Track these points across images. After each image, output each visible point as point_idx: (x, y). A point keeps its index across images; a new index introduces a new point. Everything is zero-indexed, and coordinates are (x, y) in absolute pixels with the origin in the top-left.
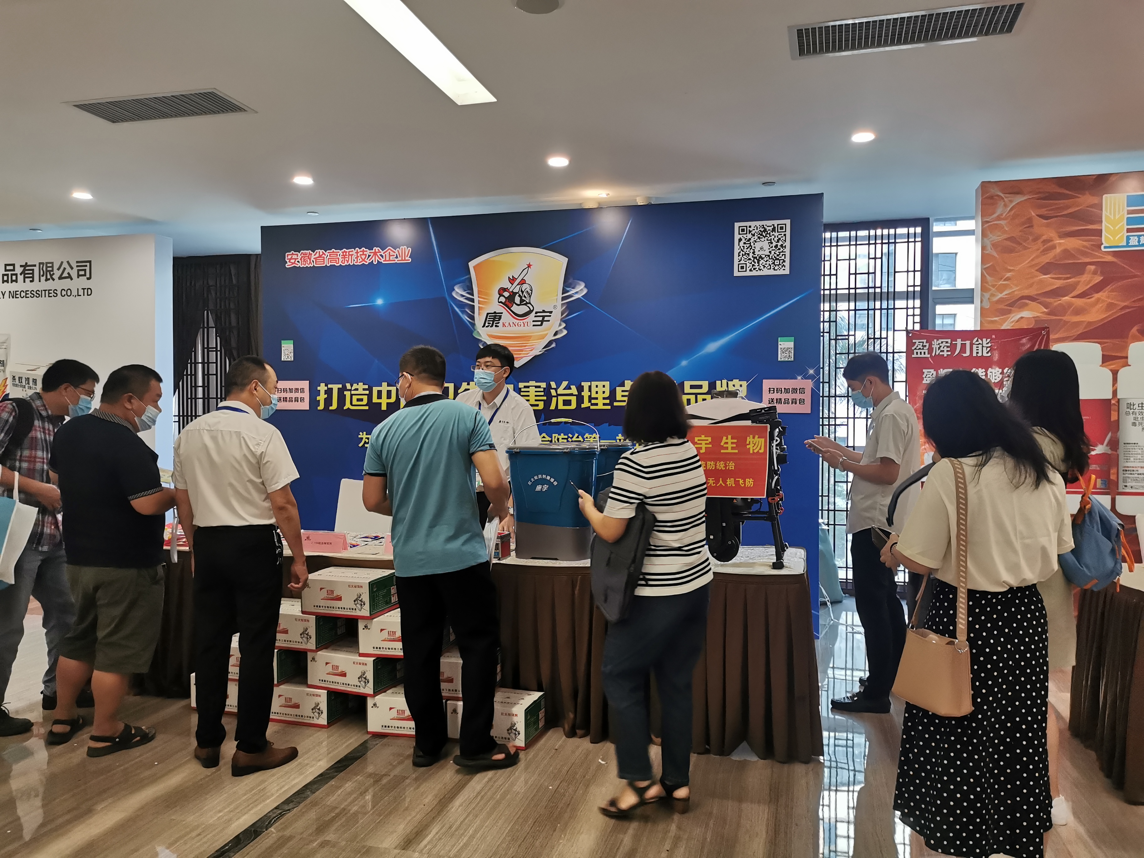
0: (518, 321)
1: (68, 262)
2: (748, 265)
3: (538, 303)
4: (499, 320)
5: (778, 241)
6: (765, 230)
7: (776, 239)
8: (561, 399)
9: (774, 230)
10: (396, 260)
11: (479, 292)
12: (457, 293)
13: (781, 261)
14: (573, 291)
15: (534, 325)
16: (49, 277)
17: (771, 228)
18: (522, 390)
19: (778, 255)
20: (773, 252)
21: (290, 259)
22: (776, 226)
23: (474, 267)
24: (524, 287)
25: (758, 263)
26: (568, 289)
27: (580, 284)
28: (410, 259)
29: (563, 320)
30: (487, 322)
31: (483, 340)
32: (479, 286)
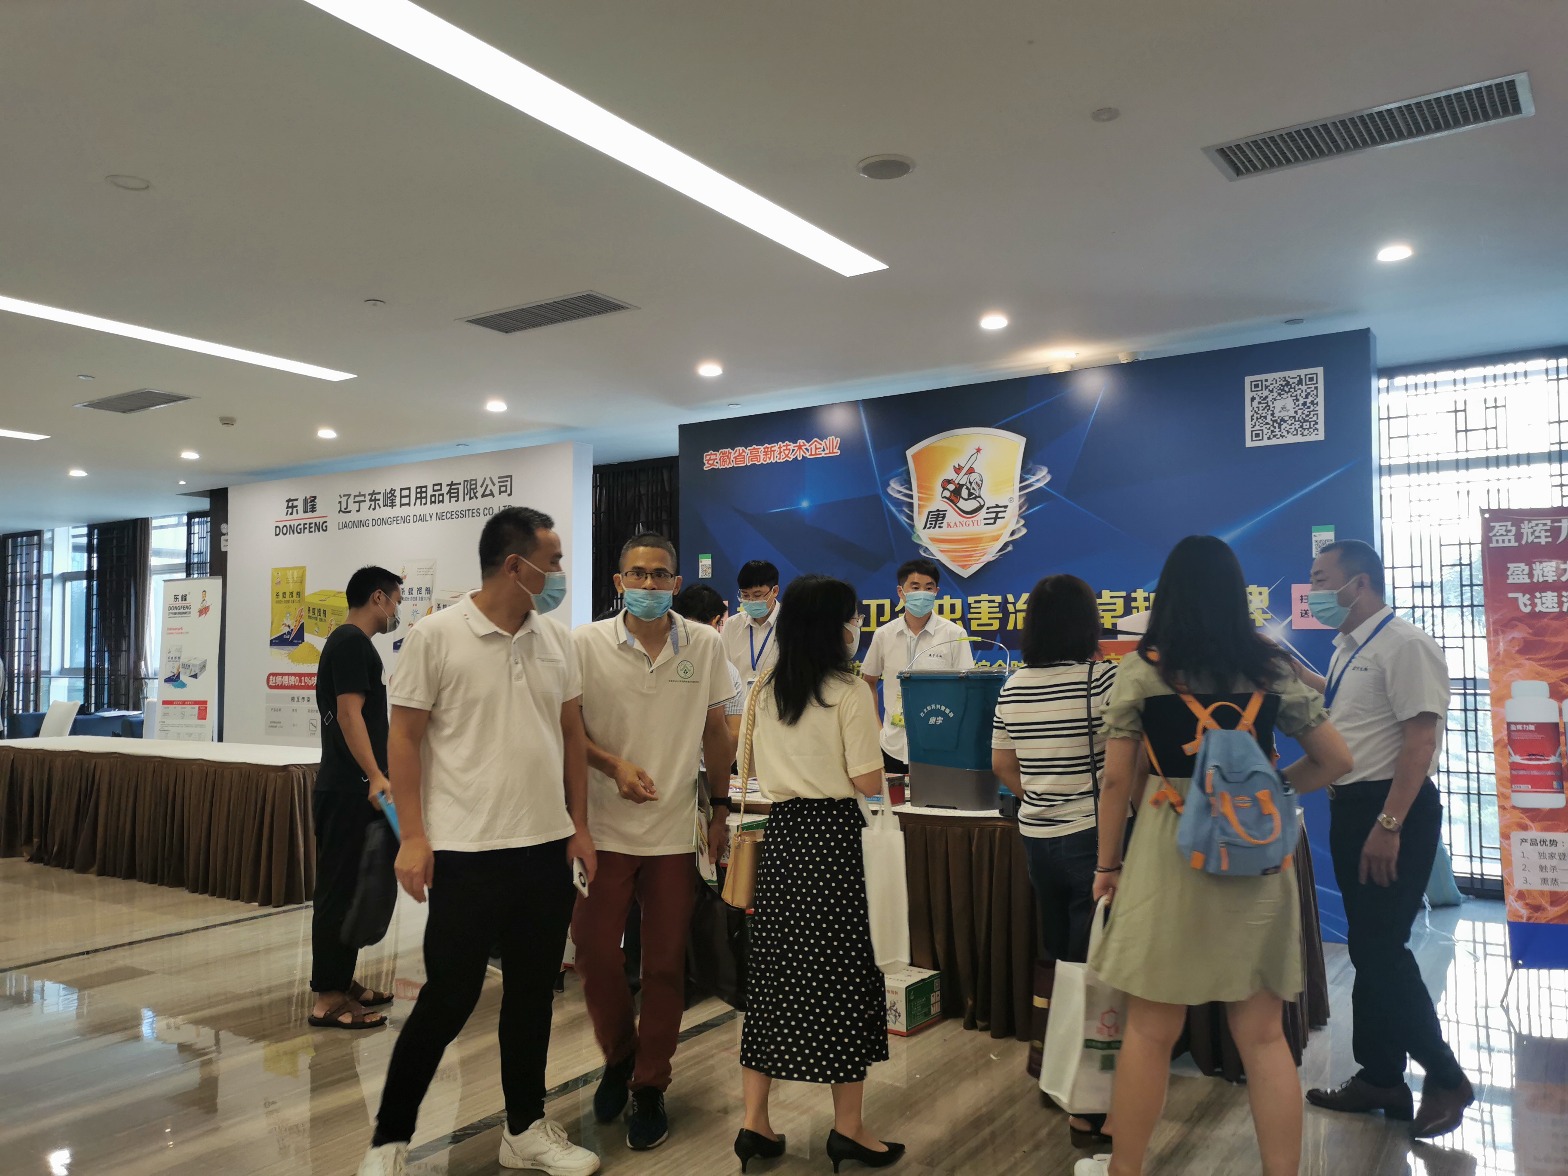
0: (965, 520)
1: (491, 478)
2: (1265, 431)
3: (990, 497)
4: (943, 520)
5: (1307, 397)
6: (1288, 384)
7: (1304, 394)
9: (1300, 382)
10: (823, 453)
11: (920, 487)
12: (893, 488)
13: (1312, 423)
14: (1033, 479)
15: (985, 524)
17: (1296, 381)
18: (973, 605)
19: (1307, 416)
20: (1300, 412)
21: (708, 460)
22: (1303, 377)
23: (914, 456)
24: (973, 477)
25: (1280, 427)
26: (1027, 476)
27: (1041, 470)
28: (839, 451)
29: (1021, 516)
30: (929, 523)
31: (924, 545)
32: (918, 479)
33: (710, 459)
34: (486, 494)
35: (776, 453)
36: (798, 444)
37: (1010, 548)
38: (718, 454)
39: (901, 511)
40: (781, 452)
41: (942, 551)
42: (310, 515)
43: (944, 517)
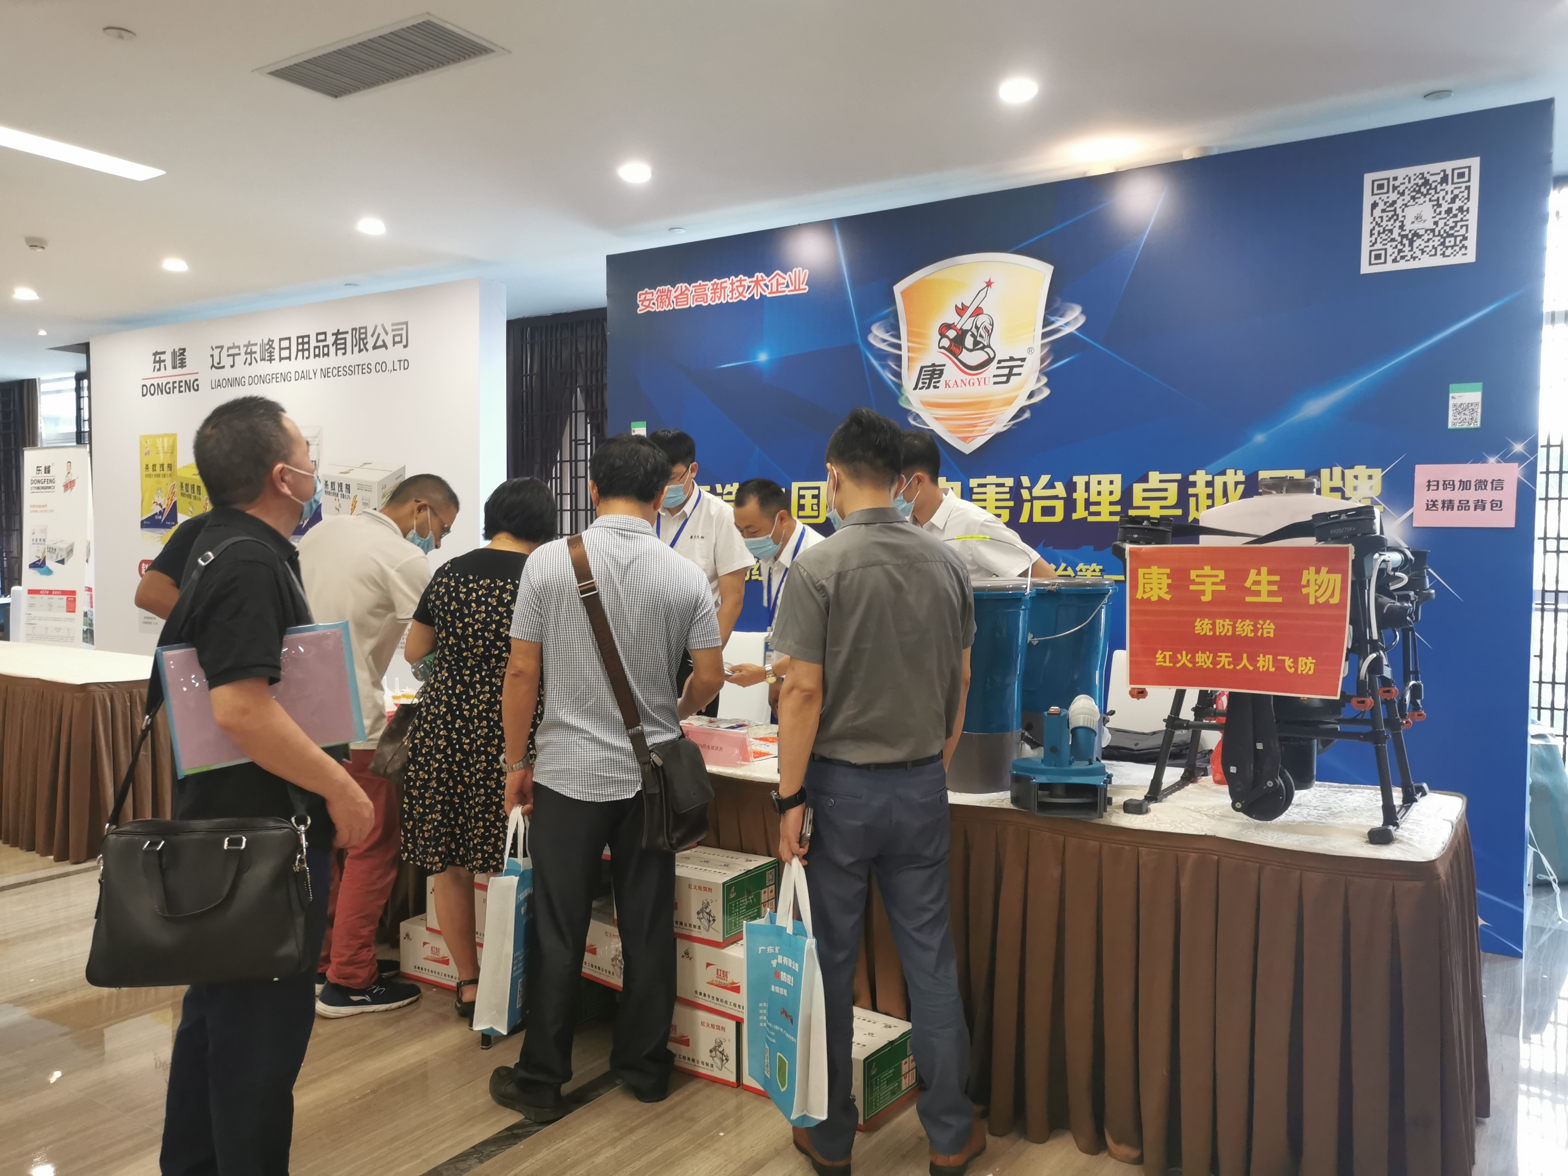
0: (969, 377)
1: (383, 326)
2: (1390, 251)
3: (1002, 347)
4: (940, 377)
5: (1453, 201)
6: (1426, 183)
7: (1449, 197)
8: (1038, 505)
9: (1444, 180)
10: (787, 290)
11: (910, 333)
12: (876, 336)
13: (1459, 239)
14: (1060, 322)
15: (995, 383)
16: (362, 347)
17: (1438, 178)
18: (975, 490)
19: (1452, 228)
20: (1441, 223)
21: (643, 301)
22: (1449, 172)
23: (903, 293)
24: (981, 320)
25: (1411, 245)
26: (1053, 319)
27: (1072, 309)
28: (807, 287)
29: (1043, 372)
30: (921, 381)
31: (914, 410)
32: (909, 323)
33: (645, 300)
34: (377, 345)
35: (728, 291)
36: (755, 279)
37: (1027, 415)
38: (655, 292)
39: (885, 366)
40: (733, 290)
41: (937, 419)
42: (179, 371)
43: (941, 374)
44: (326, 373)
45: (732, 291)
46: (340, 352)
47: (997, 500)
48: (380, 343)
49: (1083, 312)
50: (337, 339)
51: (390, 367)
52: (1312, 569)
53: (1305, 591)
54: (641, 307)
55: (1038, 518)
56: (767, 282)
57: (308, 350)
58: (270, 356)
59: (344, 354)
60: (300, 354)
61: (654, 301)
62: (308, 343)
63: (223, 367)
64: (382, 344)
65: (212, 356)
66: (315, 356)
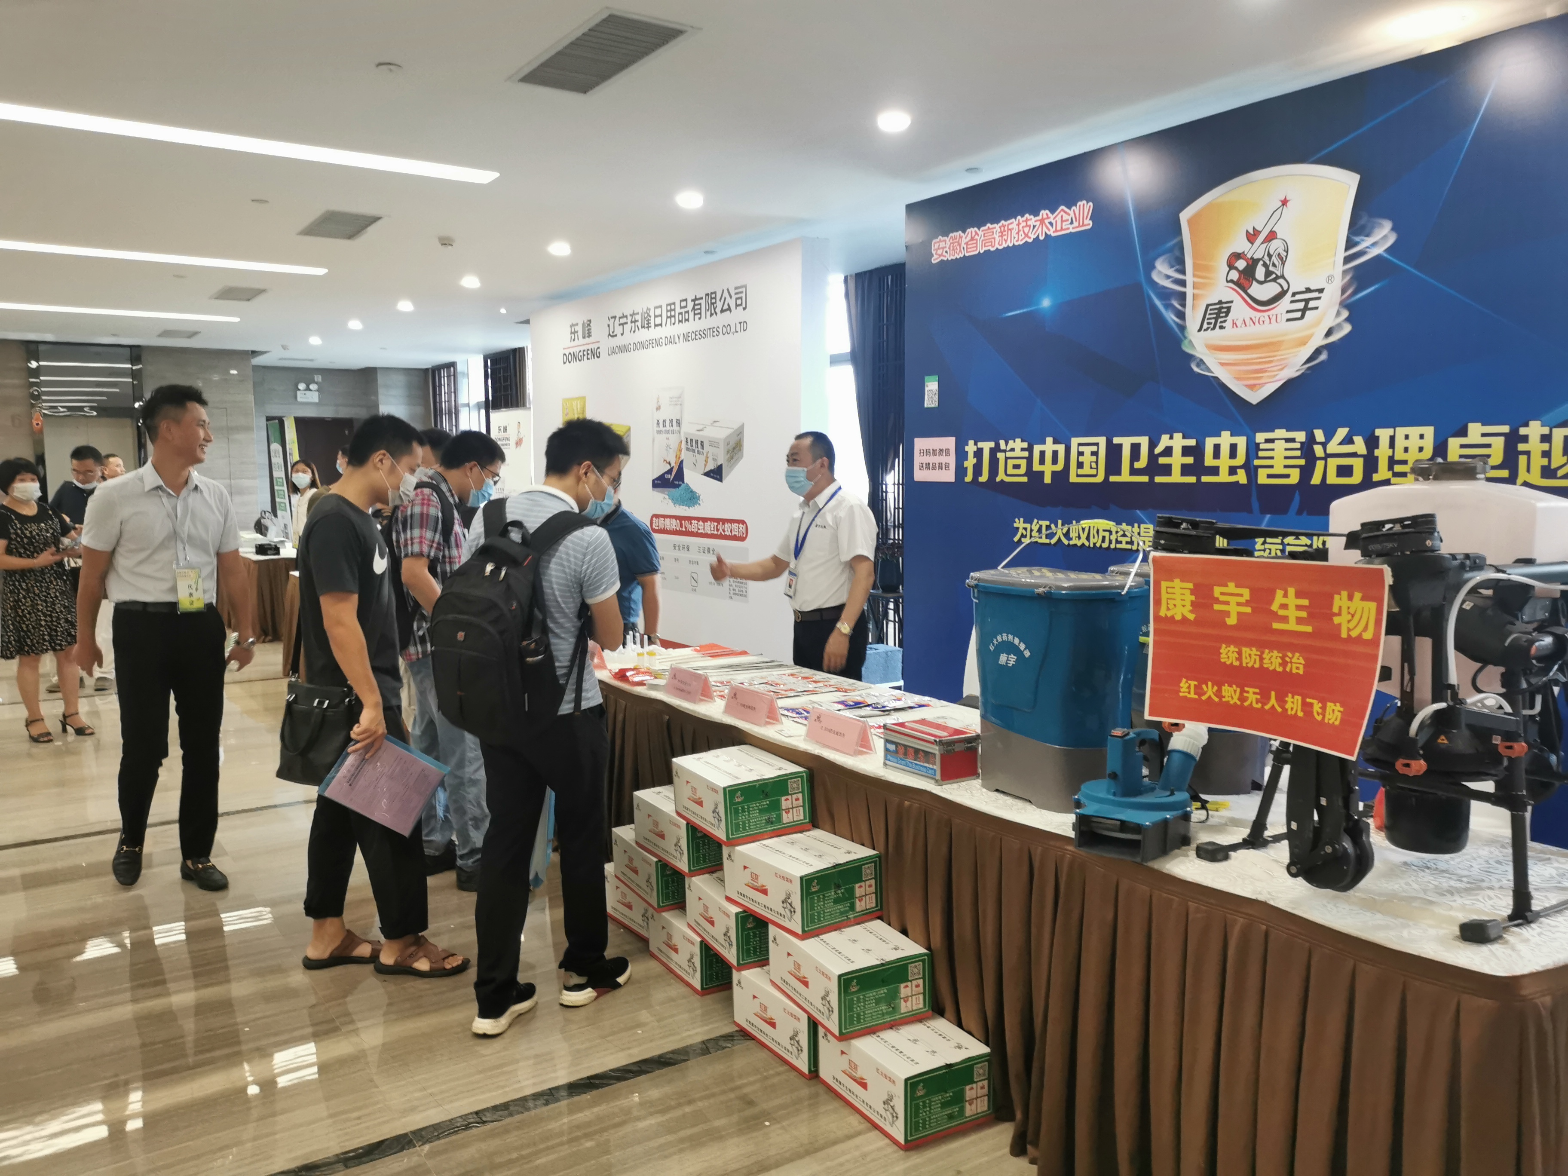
0: (1258, 314)
3: (1297, 276)
4: (1227, 315)
8: (1333, 463)
10: (1071, 227)
11: (1196, 267)
12: (1160, 272)
14: (1365, 243)
15: (1288, 320)
16: (713, 311)
21: (936, 250)
23: (1189, 221)
24: (1276, 246)
26: (1357, 239)
27: (1381, 226)
28: (1091, 222)
29: (1344, 305)
30: (1206, 321)
31: (1198, 355)
32: (1195, 257)
33: (939, 248)
34: (724, 308)
36: (1040, 217)
37: (1323, 357)
38: (947, 240)
39: (1168, 306)
40: (1019, 231)
41: (1222, 364)
42: (587, 340)
43: (1227, 313)
44: (686, 338)
45: (1018, 233)
46: (697, 317)
47: (1286, 458)
48: (726, 307)
49: (1394, 229)
50: (695, 305)
51: (733, 329)
52: (1344, 594)
53: (1336, 620)
54: (935, 256)
55: (1333, 479)
56: (1051, 220)
57: (674, 316)
58: (648, 324)
59: (700, 319)
60: (669, 320)
61: (947, 249)
62: (674, 310)
63: (616, 335)
64: (727, 307)
65: (609, 326)
66: (680, 321)
